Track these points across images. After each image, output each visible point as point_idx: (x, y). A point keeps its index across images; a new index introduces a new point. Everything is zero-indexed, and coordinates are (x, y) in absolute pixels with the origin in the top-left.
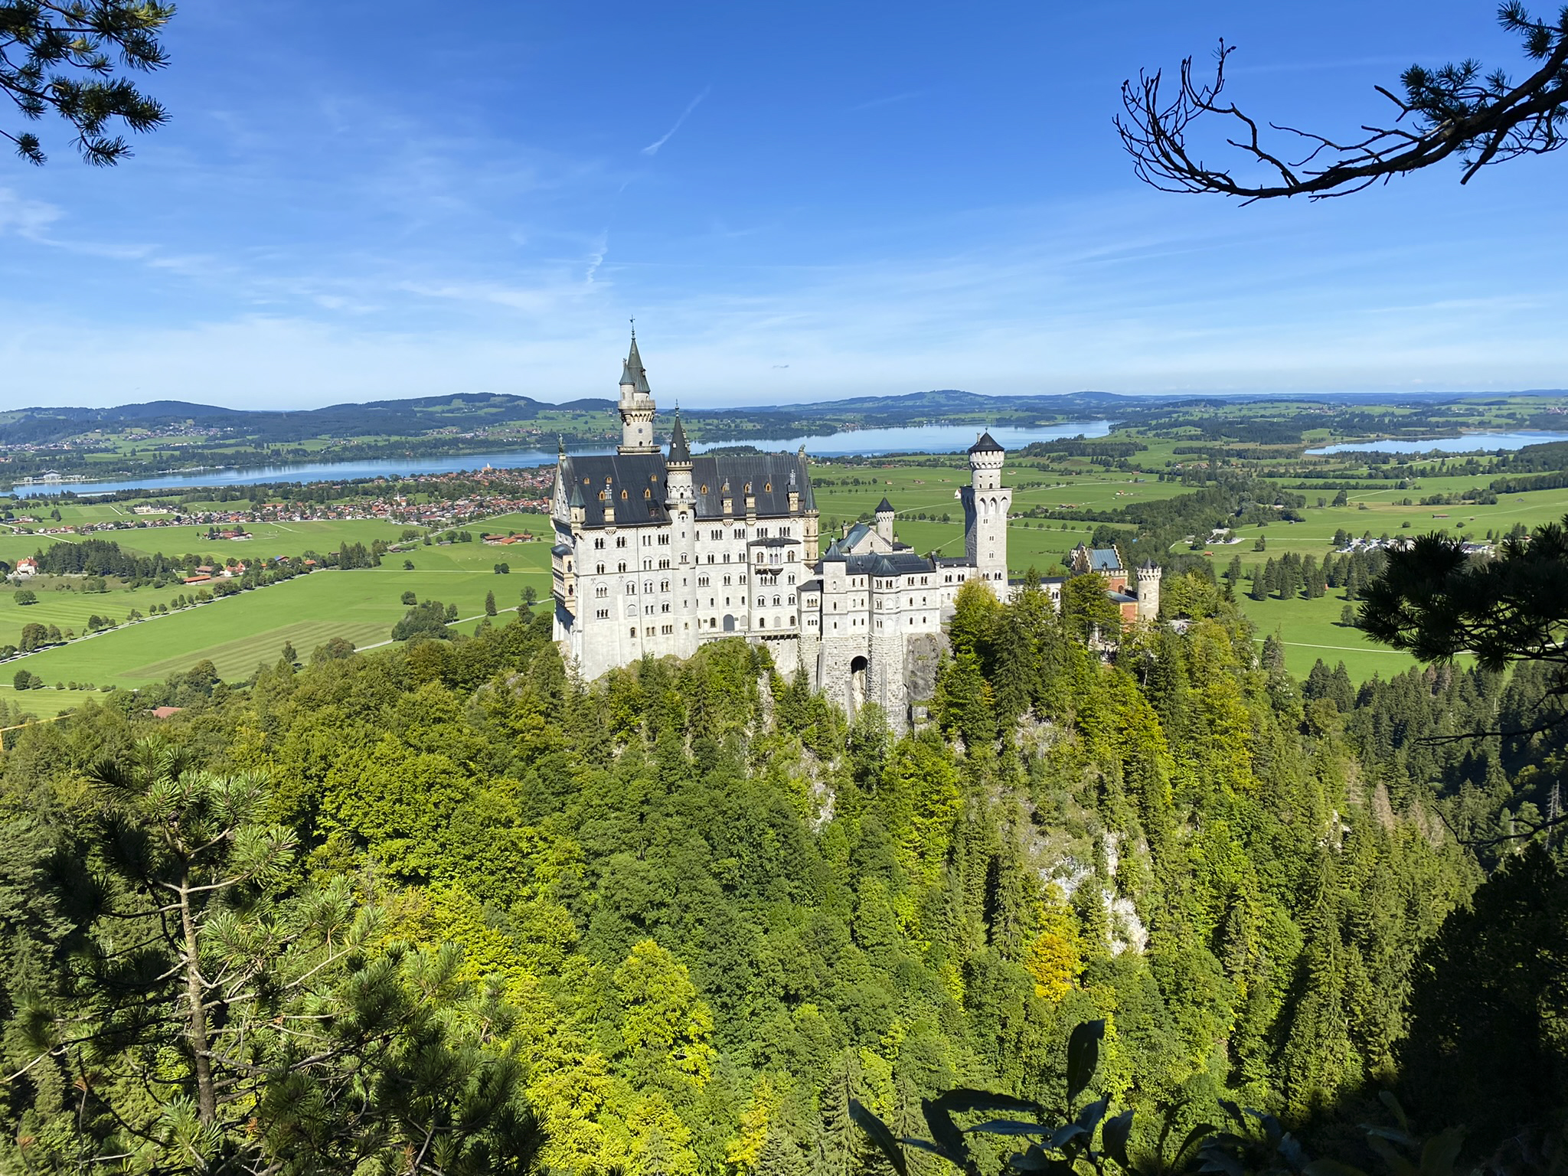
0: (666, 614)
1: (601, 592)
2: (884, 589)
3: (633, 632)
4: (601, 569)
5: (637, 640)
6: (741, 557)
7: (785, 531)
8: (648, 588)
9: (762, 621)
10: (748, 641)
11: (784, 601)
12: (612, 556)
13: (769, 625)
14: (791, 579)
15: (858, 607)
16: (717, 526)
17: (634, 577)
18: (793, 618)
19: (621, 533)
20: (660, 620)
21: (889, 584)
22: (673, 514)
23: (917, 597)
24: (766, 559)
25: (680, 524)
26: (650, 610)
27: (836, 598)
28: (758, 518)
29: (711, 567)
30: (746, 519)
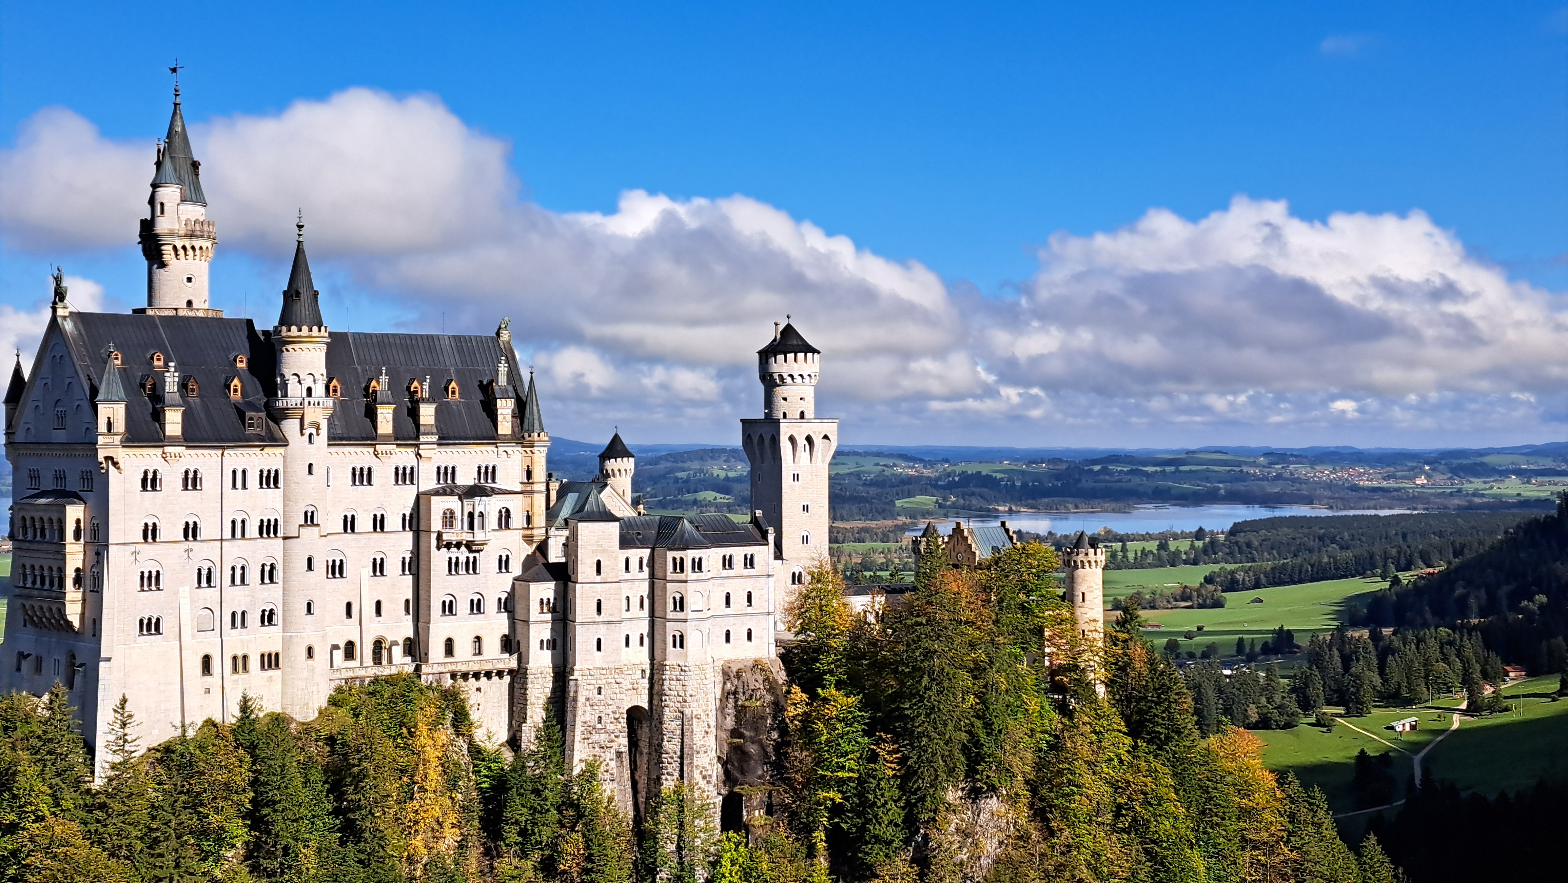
0: (268, 632)
1: (150, 579)
2: (684, 574)
3: (207, 665)
4: (150, 533)
5: (215, 680)
6: (407, 521)
7: (486, 473)
8: (238, 576)
9: (450, 642)
10: (426, 681)
12: (172, 507)
13: (463, 651)
15: (633, 611)
16: (363, 459)
17: (212, 552)
19: (193, 459)
20: (250, 641)
21: (697, 565)
22: (291, 427)
23: (738, 591)
24: (460, 521)
26: (239, 620)
27: (600, 592)
28: (439, 445)
29: (349, 537)
30: (417, 446)
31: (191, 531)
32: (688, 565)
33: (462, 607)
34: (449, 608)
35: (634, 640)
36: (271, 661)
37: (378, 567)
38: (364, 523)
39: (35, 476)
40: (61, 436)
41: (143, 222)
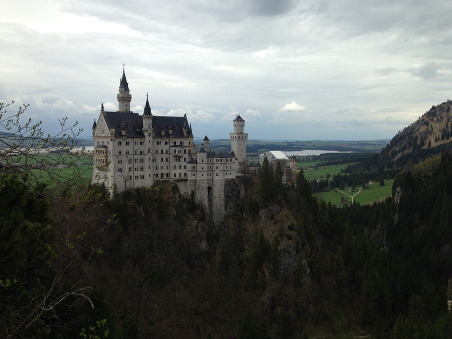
0: (142, 172)
1: (120, 162)
2: (219, 162)
3: (131, 177)
4: (120, 153)
5: (132, 180)
6: (167, 152)
7: (182, 143)
8: (136, 161)
9: (175, 174)
10: (171, 181)
11: (182, 167)
12: (124, 148)
13: (178, 176)
14: (185, 160)
15: (209, 169)
16: (159, 140)
17: (131, 157)
18: (185, 174)
19: (128, 140)
20: (139, 173)
21: (221, 161)
22: (146, 134)
23: (229, 166)
24: (177, 152)
25: (148, 139)
26: (136, 169)
27: (203, 165)
28: (173, 137)
29: (157, 155)
30: (169, 138)
31: (127, 153)
32: (219, 160)
33: (177, 168)
34: (175, 168)
35: (209, 174)
36: (142, 177)
37: (162, 160)
38: (159, 152)
39: (98, 142)
40: (103, 135)
41: (118, 95)
